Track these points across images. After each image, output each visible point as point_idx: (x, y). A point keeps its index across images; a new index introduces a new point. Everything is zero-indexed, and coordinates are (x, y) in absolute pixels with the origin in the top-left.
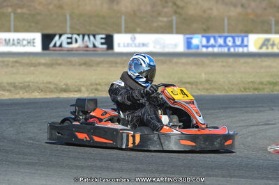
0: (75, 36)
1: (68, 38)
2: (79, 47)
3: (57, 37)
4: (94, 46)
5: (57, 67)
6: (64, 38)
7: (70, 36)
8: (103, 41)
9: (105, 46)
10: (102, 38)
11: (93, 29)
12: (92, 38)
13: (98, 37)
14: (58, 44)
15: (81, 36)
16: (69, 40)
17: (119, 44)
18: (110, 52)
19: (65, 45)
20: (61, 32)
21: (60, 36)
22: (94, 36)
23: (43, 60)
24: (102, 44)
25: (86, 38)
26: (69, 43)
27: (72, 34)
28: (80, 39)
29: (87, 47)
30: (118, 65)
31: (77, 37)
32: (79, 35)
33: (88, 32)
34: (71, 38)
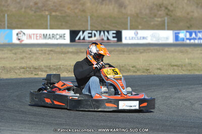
0: (94, 32)
1: (89, 33)
2: (97, 40)
3: (81, 33)
4: (108, 39)
5: (81, 54)
6: (86, 33)
7: (90, 32)
8: (114, 35)
9: (116, 39)
10: (113, 33)
11: (107, 27)
12: (106, 33)
13: (111, 32)
14: (82, 38)
15: (98, 32)
16: (90, 35)
17: (126, 38)
18: (119, 43)
19: (87, 38)
20: (84, 29)
21: (83, 32)
22: (108, 32)
23: (70, 49)
24: (113, 37)
25: (102, 33)
26: (89, 37)
27: (92, 31)
28: (97, 34)
29: (103, 40)
30: (125, 53)
31: (96, 32)
32: (97, 31)
33: (103, 29)
34: (91, 33)
